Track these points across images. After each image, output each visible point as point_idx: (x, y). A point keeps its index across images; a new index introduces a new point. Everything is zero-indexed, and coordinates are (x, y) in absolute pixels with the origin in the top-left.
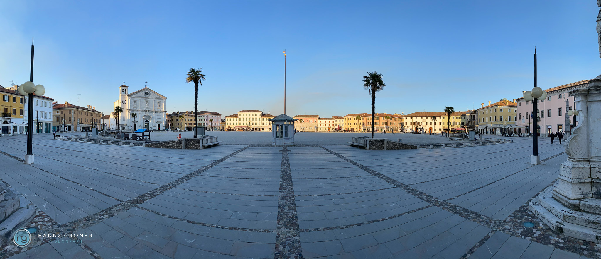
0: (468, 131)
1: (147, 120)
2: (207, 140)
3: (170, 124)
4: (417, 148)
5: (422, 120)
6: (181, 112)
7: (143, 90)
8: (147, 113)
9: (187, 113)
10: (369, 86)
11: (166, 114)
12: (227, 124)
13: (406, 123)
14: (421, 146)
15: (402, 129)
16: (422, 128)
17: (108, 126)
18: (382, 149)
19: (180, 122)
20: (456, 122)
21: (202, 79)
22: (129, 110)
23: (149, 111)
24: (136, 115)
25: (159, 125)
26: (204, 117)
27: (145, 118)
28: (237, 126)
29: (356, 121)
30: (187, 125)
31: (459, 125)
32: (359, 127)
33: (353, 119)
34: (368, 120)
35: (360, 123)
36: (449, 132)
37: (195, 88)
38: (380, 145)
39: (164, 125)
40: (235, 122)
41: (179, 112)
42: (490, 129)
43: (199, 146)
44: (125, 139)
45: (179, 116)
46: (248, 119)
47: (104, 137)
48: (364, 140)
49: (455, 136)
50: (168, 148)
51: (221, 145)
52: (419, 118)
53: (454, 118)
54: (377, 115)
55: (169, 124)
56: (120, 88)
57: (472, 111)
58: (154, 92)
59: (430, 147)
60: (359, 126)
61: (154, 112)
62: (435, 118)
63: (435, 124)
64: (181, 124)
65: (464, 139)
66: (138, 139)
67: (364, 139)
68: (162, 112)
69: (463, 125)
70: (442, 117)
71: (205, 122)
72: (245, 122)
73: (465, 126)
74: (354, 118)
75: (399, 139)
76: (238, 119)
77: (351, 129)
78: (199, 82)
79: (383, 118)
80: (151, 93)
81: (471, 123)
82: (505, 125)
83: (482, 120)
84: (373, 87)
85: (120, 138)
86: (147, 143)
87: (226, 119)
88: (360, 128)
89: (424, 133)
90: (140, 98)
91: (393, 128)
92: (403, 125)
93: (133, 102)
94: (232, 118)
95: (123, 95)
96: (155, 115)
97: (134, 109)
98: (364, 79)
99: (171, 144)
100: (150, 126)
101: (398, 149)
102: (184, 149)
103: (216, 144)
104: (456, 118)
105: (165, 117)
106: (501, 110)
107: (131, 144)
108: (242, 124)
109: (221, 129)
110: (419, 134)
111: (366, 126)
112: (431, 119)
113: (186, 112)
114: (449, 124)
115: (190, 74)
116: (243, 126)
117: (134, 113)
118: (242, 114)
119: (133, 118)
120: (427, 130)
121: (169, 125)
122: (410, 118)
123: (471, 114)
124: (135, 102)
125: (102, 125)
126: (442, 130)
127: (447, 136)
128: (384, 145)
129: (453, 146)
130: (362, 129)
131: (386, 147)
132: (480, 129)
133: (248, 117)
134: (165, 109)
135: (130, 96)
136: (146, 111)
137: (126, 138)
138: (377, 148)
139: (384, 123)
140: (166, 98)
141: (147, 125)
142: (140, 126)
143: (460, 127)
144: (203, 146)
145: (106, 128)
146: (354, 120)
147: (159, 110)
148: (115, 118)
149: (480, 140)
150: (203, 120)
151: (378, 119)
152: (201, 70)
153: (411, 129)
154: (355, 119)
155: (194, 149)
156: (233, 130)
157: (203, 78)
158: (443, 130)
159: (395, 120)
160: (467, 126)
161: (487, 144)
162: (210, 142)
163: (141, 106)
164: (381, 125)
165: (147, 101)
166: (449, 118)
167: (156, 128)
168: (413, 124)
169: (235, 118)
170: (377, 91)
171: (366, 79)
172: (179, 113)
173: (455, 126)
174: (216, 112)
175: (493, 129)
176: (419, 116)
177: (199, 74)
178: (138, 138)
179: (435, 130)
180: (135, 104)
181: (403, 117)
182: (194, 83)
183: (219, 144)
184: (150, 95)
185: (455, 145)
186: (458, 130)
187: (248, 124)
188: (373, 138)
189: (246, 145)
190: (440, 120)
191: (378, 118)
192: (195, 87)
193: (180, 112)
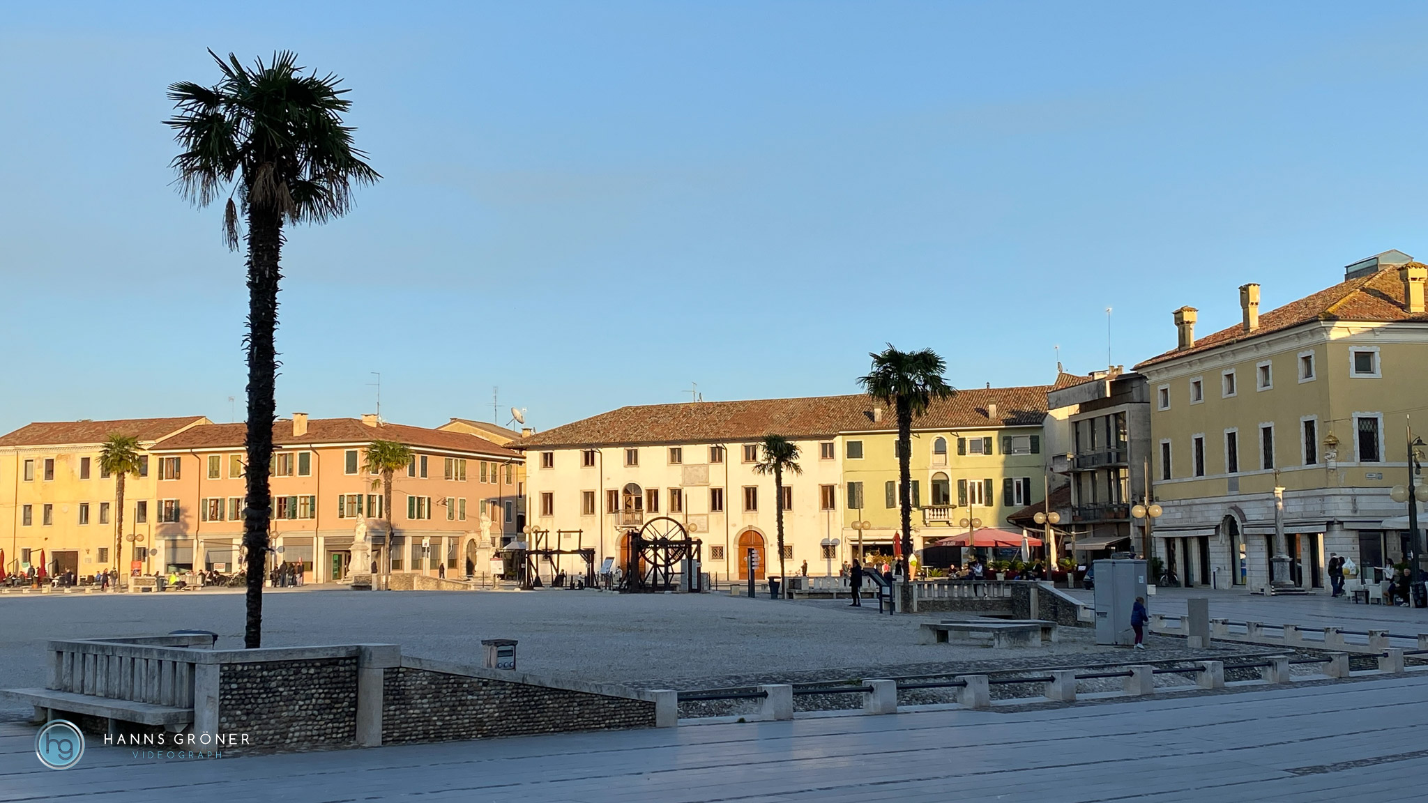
0: (1069, 554)
4: (652, 724)
5: (678, 468)
10: (229, 178)
13: (548, 498)
14: (689, 701)
15: (513, 553)
16: (679, 537)
18: (337, 744)
20: (962, 483)
29: (101, 488)
31: (989, 503)
32: (127, 547)
33: (67, 468)
34: (214, 473)
35: (143, 506)
36: (903, 566)
38: (321, 709)
42: (1269, 538)
48: (167, 667)
49: (964, 605)
52: (654, 459)
53: (940, 448)
54: (299, 430)
57: (1101, 381)
59: (768, 709)
60: (127, 529)
62: (781, 452)
63: (784, 498)
65: (1046, 630)
67: (167, 659)
69: (1019, 506)
70: (840, 444)
73: (1039, 518)
74: (86, 462)
75: (497, 643)
77: (49, 559)
79: (352, 457)
81: (1087, 483)
82: (1412, 498)
83: (1184, 458)
84: (259, 182)
88: (142, 554)
89: (697, 583)
91: (435, 545)
92: (521, 521)
98: (179, 112)
101: (488, 736)
104: (962, 442)
106: (1363, 361)
110: (655, 588)
111: (191, 533)
112: (750, 456)
114: (906, 494)
120: (718, 552)
122: (577, 455)
123: (1084, 407)
126: (844, 555)
127: (892, 606)
128: (355, 703)
129: (969, 695)
130: (158, 563)
131: (372, 723)
132: (1169, 542)
138: (295, 732)
139: (356, 504)
143: (1001, 526)
146: (85, 473)
149: (1194, 642)
151: (304, 470)
153: (588, 554)
154: (96, 468)
158: (855, 548)
159: (448, 476)
160: (1055, 517)
161: (1269, 676)
164: (331, 524)
166: (904, 452)
168: (605, 508)
170: (296, 216)
171: (192, 109)
173: (958, 514)
175: (1291, 539)
176: (651, 436)
179: (784, 551)
181: (519, 448)
185: (978, 688)
186: (979, 553)
188: (253, 638)
190: (828, 462)
191: (305, 459)
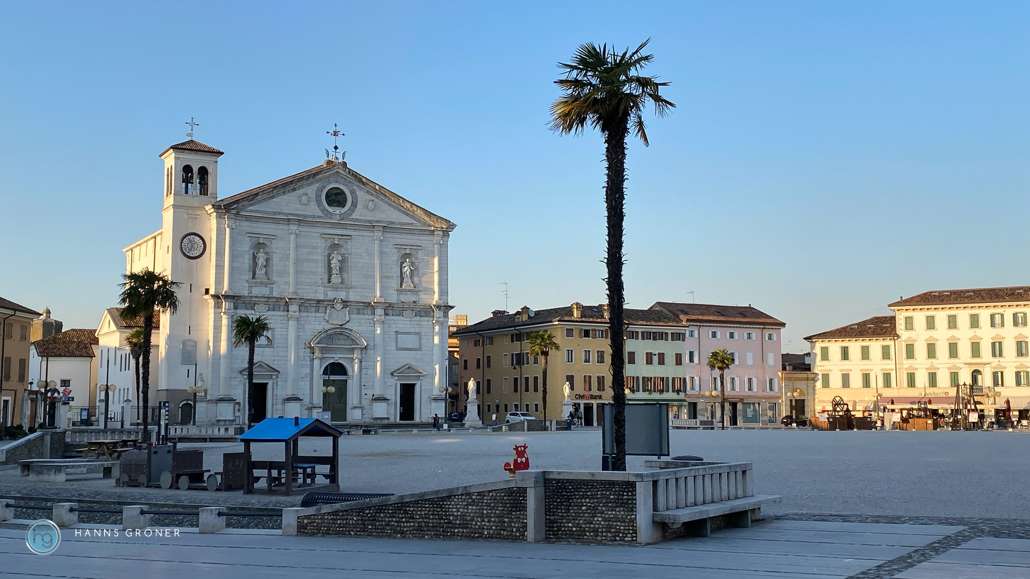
1: (337, 357)
2: (682, 483)
3: (471, 385)
6: (538, 313)
7: (311, 176)
8: (339, 317)
9: (576, 313)
11: (451, 322)
12: (826, 384)
17: (80, 399)
19: (532, 370)
21: (648, 107)
22: (226, 297)
23: (345, 303)
24: (264, 327)
25: (407, 392)
26: (678, 337)
27: (322, 350)
28: (888, 393)
30: (575, 392)
37: (606, 164)
39: (436, 393)
40: (877, 366)
41: (526, 309)
43: (633, 521)
44: (174, 486)
45: (528, 335)
46: (965, 350)
47: (32, 477)
50: (437, 536)
51: (778, 518)
55: (466, 385)
56: (170, 160)
58: (382, 193)
61: (379, 311)
64: (542, 385)
66: (262, 484)
68: (426, 311)
71: (686, 371)
72: (943, 364)
76: (897, 347)
78: (631, 124)
80: (361, 195)
85: (143, 479)
86: (311, 511)
87: (817, 350)
90: (293, 228)
93: (246, 246)
94: (855, 346)
95: (189, 200)
96: (384, 332)
97: (256, 291)
99: (455, 509)
100: (352, 397)
102: (537, 541)
103: (744, 513)
105: (442, 340)
107: (207, 517)
108: (922, 380)
109: (784, 411)
113: (568, 311)
115: (576, 81)
116: (931, 392)
117: (252, 315)
118: (919, 316)
119: (244, 350)
121: (467, 393)
124: (259, 246)
125: (36, 393)
133: (964, 334)
134: (444, 292)
135: (227, 208)
136: (331, 303)
137: (184, 481)
140: (451, 226)
141: (332, 389)
142: (289, 399)
144: (654, 522)
145: (66, 416)
147: (408, 298)
148: (128, 349)
150: (670, 359)
152: (643, 53)
155: (600, 543)
156: (865, 424)
157: (657, 98)
162: (700, 499)
163: (297, 272)
165: (334, 247)
167: (390, 411)
169: (876, 346)
172: (525, 318)
174: (750, 308)
177: (630, 80)
178: (258, 478)
180: (261, 261)
182: (603, 130)
183: (765, 511)
184: (354, 205)
187: (965, 378)
189: (948, 522)
192: (609, 158)
193: (534, 308)
